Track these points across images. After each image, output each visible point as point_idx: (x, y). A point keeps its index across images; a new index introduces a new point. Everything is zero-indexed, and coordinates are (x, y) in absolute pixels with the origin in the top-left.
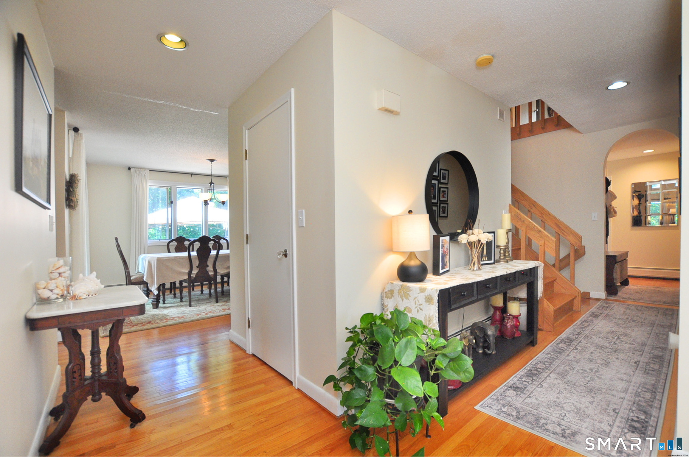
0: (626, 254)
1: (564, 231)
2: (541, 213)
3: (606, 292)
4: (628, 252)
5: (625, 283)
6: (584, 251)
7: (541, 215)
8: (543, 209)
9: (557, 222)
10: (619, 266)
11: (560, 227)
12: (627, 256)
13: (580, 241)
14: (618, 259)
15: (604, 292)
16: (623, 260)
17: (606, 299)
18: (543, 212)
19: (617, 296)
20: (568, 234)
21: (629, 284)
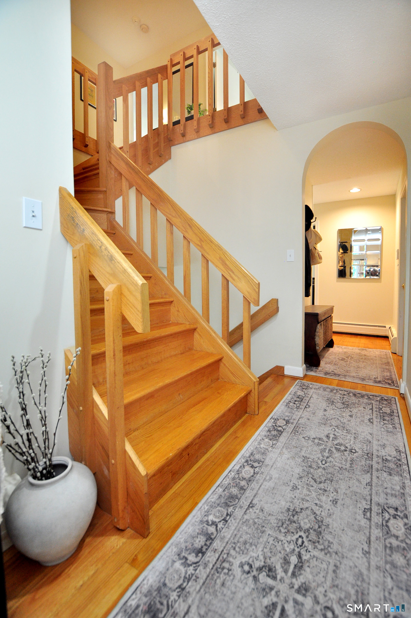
0: (331, 309)
1: (233, 273)
2: (201, 240)
3: (304, 365)
4: (334, 306)
5: (330, 344)
6: (276, 307)
7: (200, 244)
8: (202, 232)
9: (223, 257)
10: (322, 326)
11: (226, 264)
12: (332, 312)
13: (256, 291)
14: (321, 318)
15: (302, 365)
16: (328, 317)
17: (305, 376)
18: (203, 239)
19: (320, 368)
20: (238, 278)
21: (334, 345)
